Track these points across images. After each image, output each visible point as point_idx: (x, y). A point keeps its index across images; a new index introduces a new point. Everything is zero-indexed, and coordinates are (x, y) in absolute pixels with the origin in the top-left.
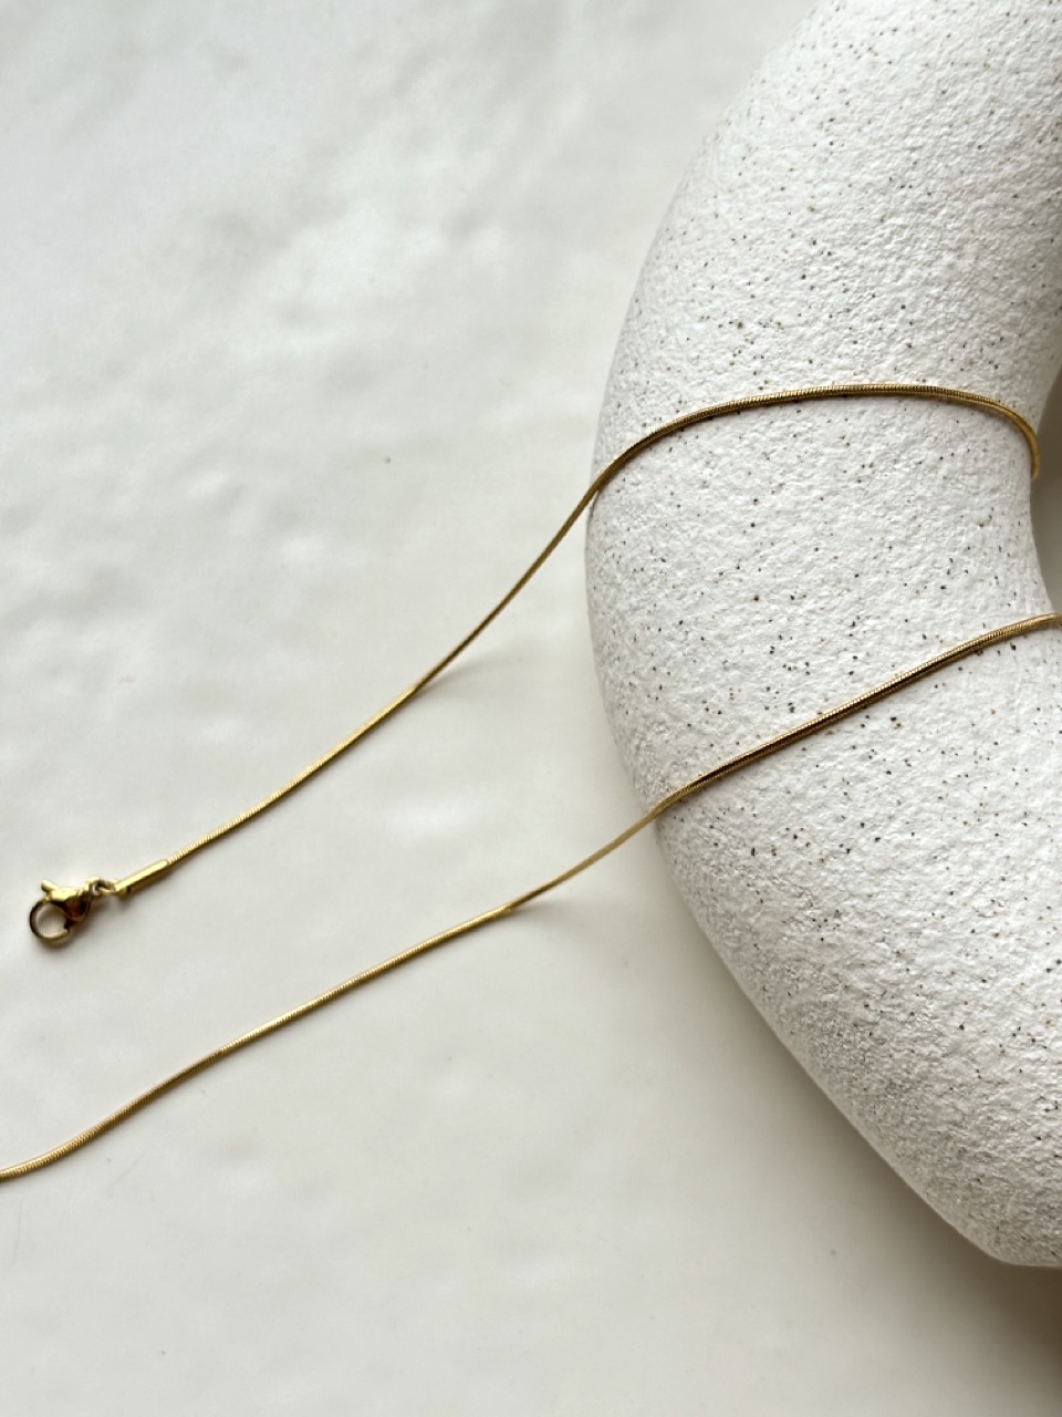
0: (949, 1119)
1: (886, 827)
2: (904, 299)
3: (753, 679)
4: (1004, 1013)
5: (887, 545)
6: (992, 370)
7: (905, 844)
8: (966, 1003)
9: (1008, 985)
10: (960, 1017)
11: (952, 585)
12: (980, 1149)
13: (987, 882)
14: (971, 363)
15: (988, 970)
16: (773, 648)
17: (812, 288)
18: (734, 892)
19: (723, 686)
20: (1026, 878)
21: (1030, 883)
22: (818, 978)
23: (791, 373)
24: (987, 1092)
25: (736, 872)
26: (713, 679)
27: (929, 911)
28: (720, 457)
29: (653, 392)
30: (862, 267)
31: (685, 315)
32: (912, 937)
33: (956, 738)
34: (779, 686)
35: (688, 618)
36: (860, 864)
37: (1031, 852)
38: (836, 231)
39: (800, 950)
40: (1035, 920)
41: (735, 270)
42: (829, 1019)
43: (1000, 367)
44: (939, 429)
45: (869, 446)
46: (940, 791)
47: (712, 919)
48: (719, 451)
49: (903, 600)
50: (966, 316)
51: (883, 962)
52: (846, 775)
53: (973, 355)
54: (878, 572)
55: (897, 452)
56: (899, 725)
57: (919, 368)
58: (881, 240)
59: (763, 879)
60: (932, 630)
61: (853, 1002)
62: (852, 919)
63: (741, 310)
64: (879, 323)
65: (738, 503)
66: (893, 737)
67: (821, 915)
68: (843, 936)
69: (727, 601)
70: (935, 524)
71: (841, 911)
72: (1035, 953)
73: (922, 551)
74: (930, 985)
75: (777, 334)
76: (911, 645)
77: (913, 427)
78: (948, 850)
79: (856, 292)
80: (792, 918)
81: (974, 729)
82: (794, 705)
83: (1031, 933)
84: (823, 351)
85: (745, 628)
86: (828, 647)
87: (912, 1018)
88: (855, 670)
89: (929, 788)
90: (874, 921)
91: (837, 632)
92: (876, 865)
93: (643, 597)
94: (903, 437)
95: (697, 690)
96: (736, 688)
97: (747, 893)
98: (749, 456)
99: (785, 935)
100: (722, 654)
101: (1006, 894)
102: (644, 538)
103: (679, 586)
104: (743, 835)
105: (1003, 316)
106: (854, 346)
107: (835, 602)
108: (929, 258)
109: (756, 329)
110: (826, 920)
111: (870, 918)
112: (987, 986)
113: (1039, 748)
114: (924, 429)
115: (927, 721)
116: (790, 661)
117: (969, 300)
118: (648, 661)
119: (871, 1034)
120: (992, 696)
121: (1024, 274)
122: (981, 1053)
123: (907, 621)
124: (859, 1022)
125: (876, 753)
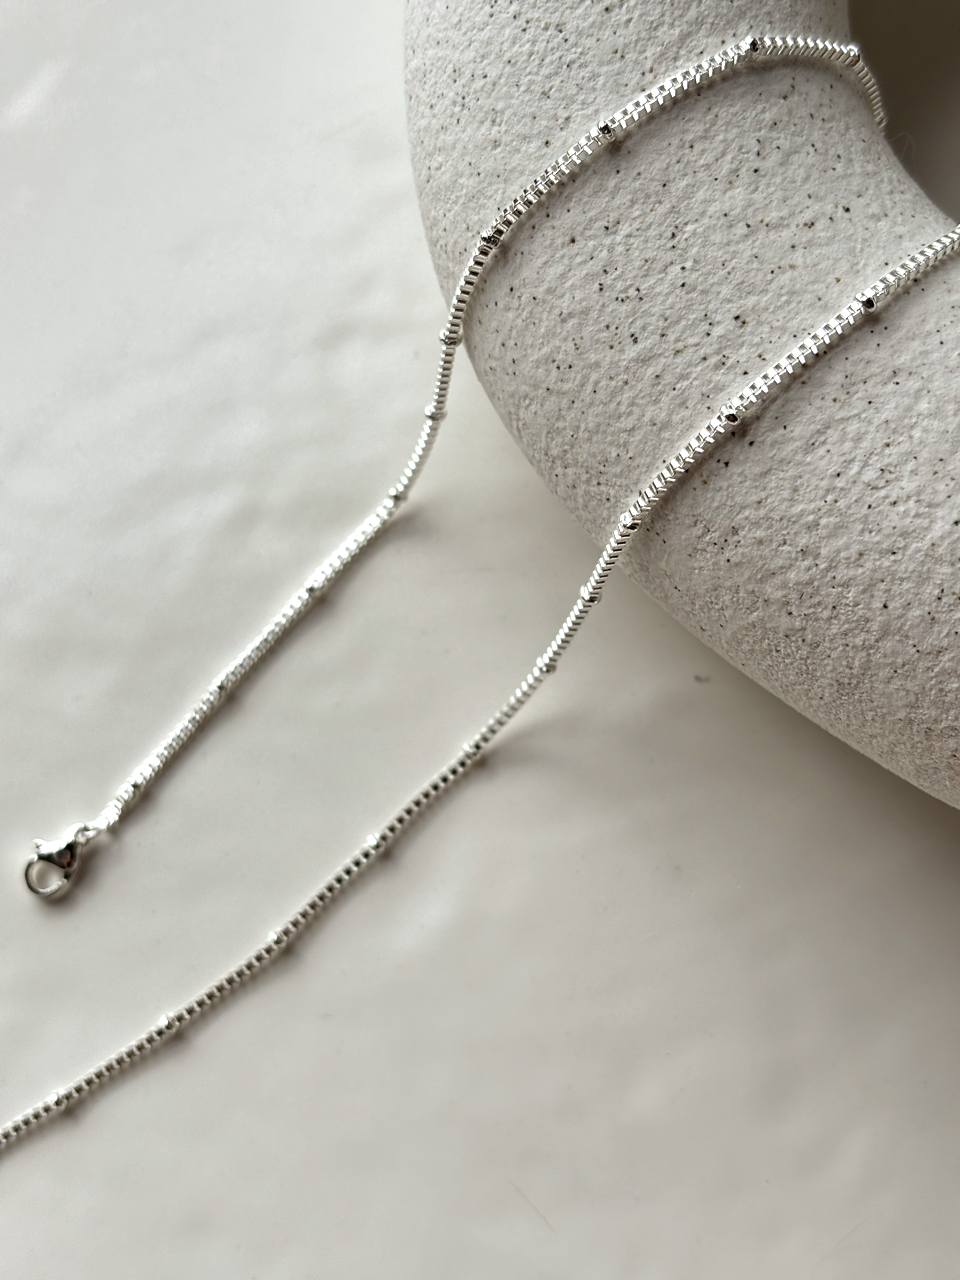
0: (904, 702)
3: (591, 322)
4: (923, 579)
5: (687, 145)
9: (918, 550)
12: (943, 725)
13: (872, 453)
15: (895, 541)
16: (601, 284)
19: (565, 339)
20: (911, 437)
21: (916, 441)
24: (930, 664)
27: (821, 499)
28: (502, 112)
32: (811, 531)
34: (617, 321)
37: (909, 409)
40: (930, 476)
44: (713, 14)
45: (644, 51)
48: (500, 106)
49: (718, 195)
51: (791, 565)
52: (704, 389)
54: (686, 175)
55: (675, 49)
56: (744, 323)
60: (754, 216)
62: (750, 530)
65: (531, 150)
66: (740, 336)
71: (737, 527)
72: (937, 510)
74: (842, 573)
76: (736, 238)
77: (685, 19)
78: (825, 433)
83: (929, 490)
90: (770, 527)
94: (677, 32)
96: (578, 336)
98: (529, 100)
101: (893, 459)
102: (459, 218)
107: (649, 219)
112: (899, 556)
114: (697, 19)
116: (621, 292)
122: (911, 626)
123: (726, 215)
124: (789, 633)
125: (728, 358)
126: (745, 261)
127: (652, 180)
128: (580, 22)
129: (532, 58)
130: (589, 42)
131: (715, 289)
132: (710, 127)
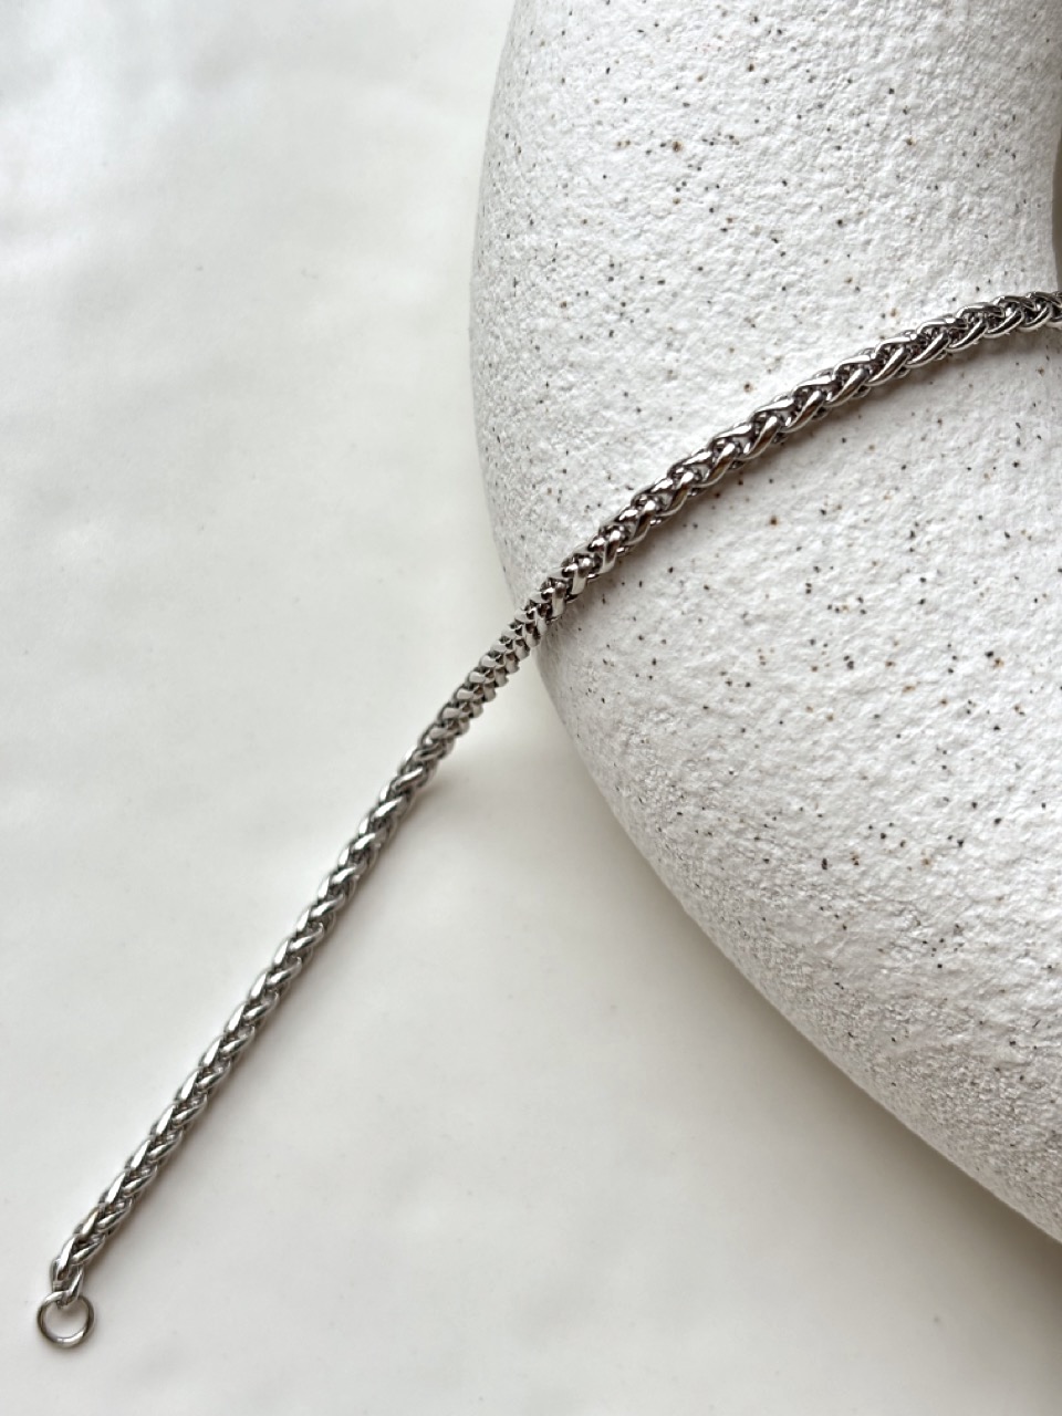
1: (1006, 802)
2: (891, 79)
5: (935, 419)
6: (1011, 162)
7: (1037, 820)
11: (1029, 458)
14: (987, 155)
16: (809, 585)
17: (766, 81)
18: (800, 919)
19: (747, 648)
22: (939, 1015)
23: (761, 202)
25: (802, 894)
26: (731, 639)
28: (684, 334)
29: (568, 257)
30: (826, 44)
31: (591, 144)
34: (827, 637)
35: (679, 562)
36: (978, 859)
39: (908, 983)
41: (653, 73)
42: (958, 1066)
43: (1017, 156)
44: (967, 251)
45: (885, 286)
47: (760, 955)
48: (682, 325)
49: (970, 490)
50: (969, 93)
51: (1031, 984)
52: (940, 742)
53: (986, 144)
54: (931, 457)
55: (923, 289)
56: (998, 662)
57: (927, 171)
59: (842, 898)
60: (1014, 524)
61: (993, 1041)
62: (980, 932)
63: (673, 125)
64: (864, 117)
65: (724, 393)
66: (992, 679)
67: (933, 935)
68: (971, 957)
71: (962, 925)
73: (980, 420)
76: (991, 550)
77: (936, 252)
79: (826, 79)
80: (893, 944)
82: (853, 659)
84: (798, 166)
85: (764, 565)
86: (884, 571)
88: (926, 596)
89: (1054, 740)
90: (1010, 932)
91: (892, 549)
92: (1003, 856)
94: (926, 267)
95: (709, 658)
96: (766, 648)
97: (820, 919)
98: (726, 326)
99: (884, 967)
100: (738, 605)
102: (595, 462)
104: (806, 845)
105: (1011, 86)
106: (838, 154)
107: (882, 508)
108: (909, 21)
109: (701, 148)
111: (1004, 929)
114: (950, 253)
115: (1033, 649)
116: (836, 599)
117: (969, 71)
119: (1022, 1078)
121: (1025, 27)
123: (980, 518)
124: (1003, 1065)
125: (975, 705)
126: (1002, 582)
127: (889, 457)
128: (803, 233)
129: (735, 269)
130: (815, 262)
131: (963, 612)
132: (963, 399)
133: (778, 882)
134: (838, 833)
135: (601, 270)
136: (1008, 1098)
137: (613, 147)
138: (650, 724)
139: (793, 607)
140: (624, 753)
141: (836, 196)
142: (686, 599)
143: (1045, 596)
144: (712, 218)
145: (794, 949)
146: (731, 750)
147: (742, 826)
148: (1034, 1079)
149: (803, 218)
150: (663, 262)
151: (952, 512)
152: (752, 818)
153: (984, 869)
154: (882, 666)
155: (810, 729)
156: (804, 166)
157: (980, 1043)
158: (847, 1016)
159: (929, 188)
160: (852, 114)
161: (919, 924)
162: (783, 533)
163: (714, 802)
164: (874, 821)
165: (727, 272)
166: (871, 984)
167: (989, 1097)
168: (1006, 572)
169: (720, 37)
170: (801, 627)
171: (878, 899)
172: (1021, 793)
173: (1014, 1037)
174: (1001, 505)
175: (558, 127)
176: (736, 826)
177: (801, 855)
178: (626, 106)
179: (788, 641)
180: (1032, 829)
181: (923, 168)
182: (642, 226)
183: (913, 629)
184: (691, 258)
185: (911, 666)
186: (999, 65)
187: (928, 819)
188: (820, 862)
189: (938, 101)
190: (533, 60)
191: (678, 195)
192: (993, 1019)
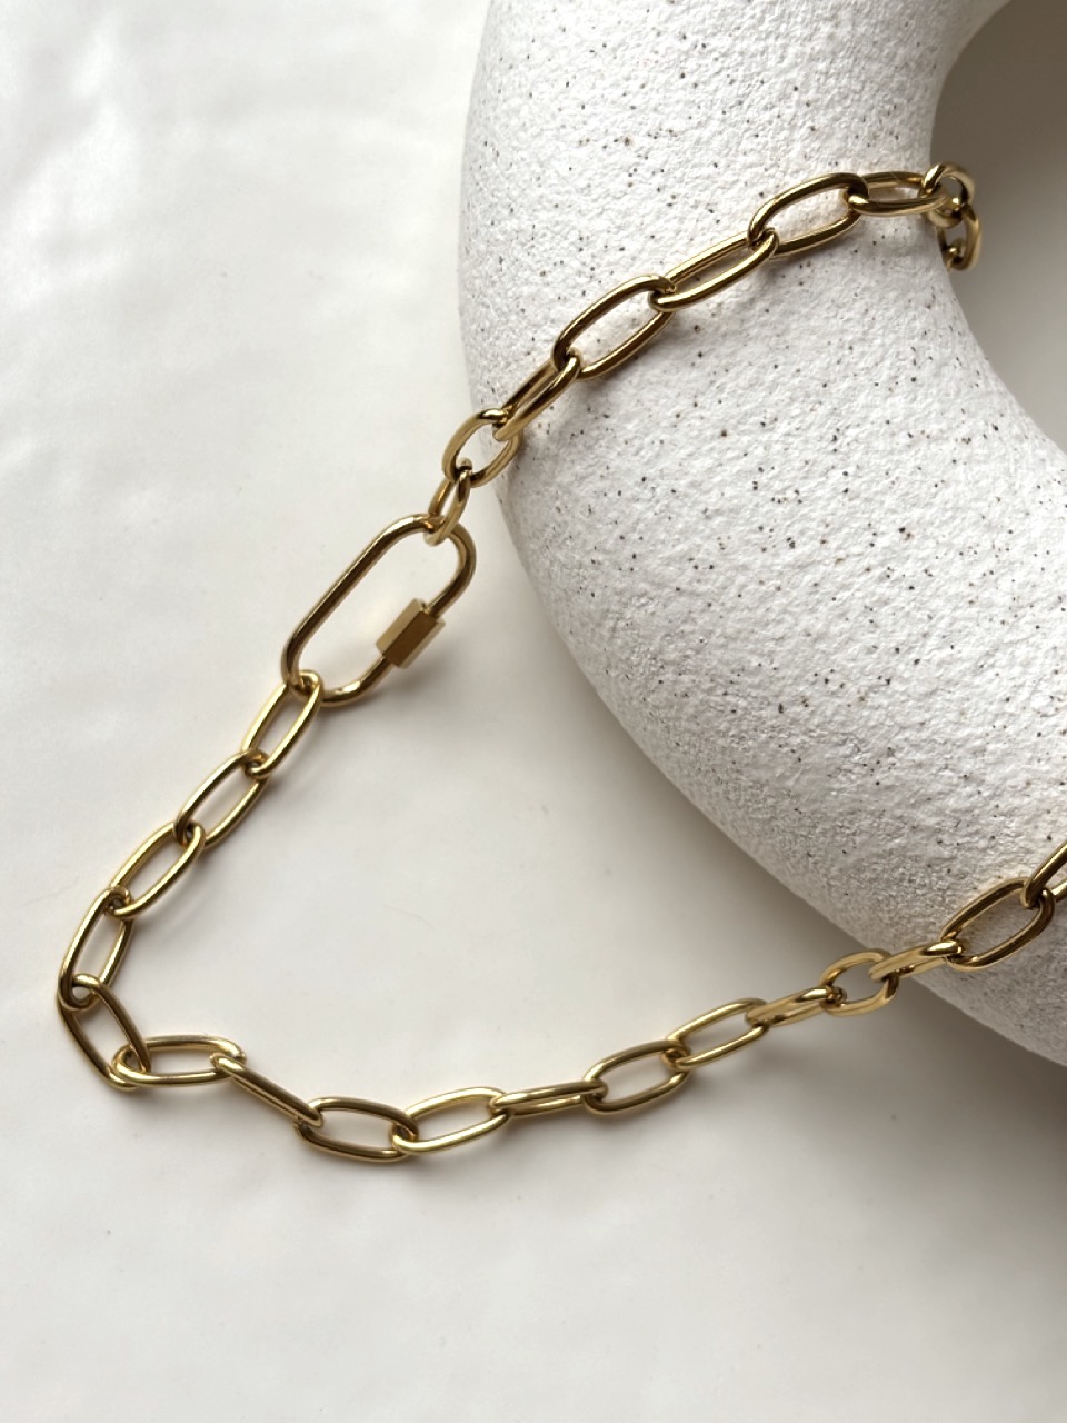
1: (923, 646)
2: (795, 79)
6: (895, 142)
7: (948, 659)
8: (1049, 812)
10: (1045, 829)
11: (924, 374)
14: (875, 137)
17: (696, 85)
18: (764, 758)
22: (879, 825)
23: (698, 181)
25: (764, 735)
26: (695, 531)
29: (544, 235)
30: (742, 54)
31: (557, 144)
33: (971, 535)
35: (650, 473)
36: (903, 693)
38: (704, 20)
39: (854, 801)
41: (604, 84)
42: (897, 867)
43: (899, 137)
46: (969, 596)
47: (731, 796)
50: (858, 87)
53: (874, 129)
57: (828, 152)
58: (754, 21)
59: (797, 735)
63: (623, 124)
64: (776, 111)
67: (872, 758)
68: (902, 773)
69: (691, 444)
70: (887, 314)
73: (883, 345)
75: (671, 143)
79: (743, 81)
80: (839, 769)
81: (985, 521)
82: (794, 539)
84: (725, 152)
85: (719, 470)
86: (815, 468)
87: (993, 842)
88: (849, 486)
89: (957, 594)
91: (819, 450)
92: (923, 689)
93: (591, 462)
95: (678, 548)
97: (779, 755)
99: (833, 789)
100: (700, 503)
103: (631, 440)
104: (765, 694)
105: (891, 82)
106: (756, 140)
108: (807, 32)
109: (648, 142)
110: (878, 762)
111: (927, 747)
113: (1052, 527)
115: (937, 522)
117: (857, 70)
118: (611, 531)
119: (949, 871)
120: (993, 483)
121: (900, 34)
133: (744, 728)
134: (790, 682)
135: (572, 243)
136: (939, 890)
137: (575, 145)
138: (633, 609)
139: (743, 501)
140: (612, 637)
141: (757, 174)
142: (658, 502)
143: (942, 482)
144: (660, 196)
145: (759, 784)
146: (700, 622)
147: (712, 685)
148: (960, 870)
149: (734, 192)
150: (623, 233)
151: (865, 418)
152: (720, 677)
153: (908, 701)
154: (818, 544)
155: (763, 599)
156: (731, 150)
157: (914, 845)
158: (805, 837)
159: (830, 164)
160: (766, 108)
161: (859, 750)
162: (732, 443)
163: (689, 667)
164: (819, 669)
165: (674, 238)
166: (824, 806)
167: (924, 891)
168: (912, 464)
169: (656, 53)
170: (752, 517)
171: (826, 733)
172: (933, 638)
173: (940, 836)
174: (904, 411)
175: (529, 133)
176: (707, 685)
177: (762, 703)
178: (584, 112)
179: (742, 528)
180: (945, 666)
181: (826, 148)
182: (603, 206)
183: (839, 513)
184: (645, 228)
185: (841, 542)
186: (881, 65)
187: (861, 664)
188: (777, 708)
189: (834, 96)
190: (505, 81)
191: (631, 179)
192: (923, 823)
